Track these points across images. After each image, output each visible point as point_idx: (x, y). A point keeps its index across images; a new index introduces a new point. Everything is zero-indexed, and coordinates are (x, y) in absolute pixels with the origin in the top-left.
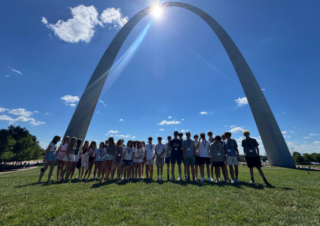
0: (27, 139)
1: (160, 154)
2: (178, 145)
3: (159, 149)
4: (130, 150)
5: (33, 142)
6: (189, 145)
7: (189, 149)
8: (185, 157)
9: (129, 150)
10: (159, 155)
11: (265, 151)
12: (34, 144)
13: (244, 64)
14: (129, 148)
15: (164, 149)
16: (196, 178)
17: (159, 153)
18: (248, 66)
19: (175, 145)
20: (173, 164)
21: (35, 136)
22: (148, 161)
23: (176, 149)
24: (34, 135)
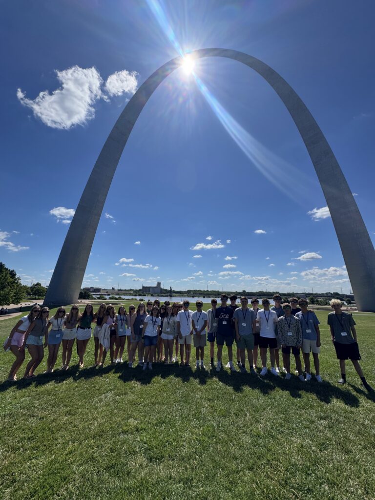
0: (3, 276)
1: (200, 329)
2: (227, 316)
3: (197, 321)
4: (155, 322)
5: (12, 280)
6: (244, 318)
7: (244, 325)
8: (238, 337)
9: (154, 320)
10: (198, 330)
11: (351, 287)
12: (14, 282)
13: (328, 152)
14: (154, 318)
15: (206, 321)
16: (255, 364)
17: (198, 327)
18: (333, 156)
19: (222, 316)
20: (220, 345)
21: (13, 271)
22: (183, 339)
23: (224, 323)
24: (11, 270)
